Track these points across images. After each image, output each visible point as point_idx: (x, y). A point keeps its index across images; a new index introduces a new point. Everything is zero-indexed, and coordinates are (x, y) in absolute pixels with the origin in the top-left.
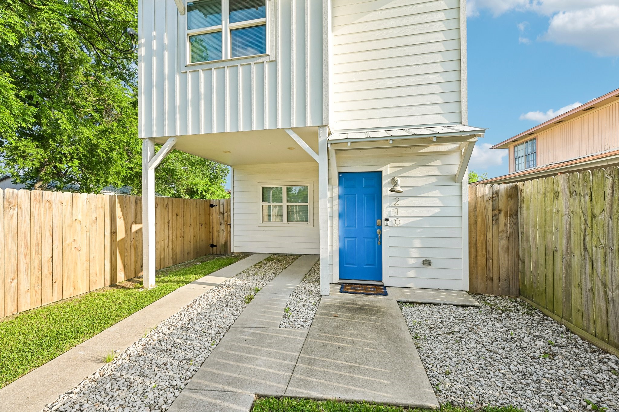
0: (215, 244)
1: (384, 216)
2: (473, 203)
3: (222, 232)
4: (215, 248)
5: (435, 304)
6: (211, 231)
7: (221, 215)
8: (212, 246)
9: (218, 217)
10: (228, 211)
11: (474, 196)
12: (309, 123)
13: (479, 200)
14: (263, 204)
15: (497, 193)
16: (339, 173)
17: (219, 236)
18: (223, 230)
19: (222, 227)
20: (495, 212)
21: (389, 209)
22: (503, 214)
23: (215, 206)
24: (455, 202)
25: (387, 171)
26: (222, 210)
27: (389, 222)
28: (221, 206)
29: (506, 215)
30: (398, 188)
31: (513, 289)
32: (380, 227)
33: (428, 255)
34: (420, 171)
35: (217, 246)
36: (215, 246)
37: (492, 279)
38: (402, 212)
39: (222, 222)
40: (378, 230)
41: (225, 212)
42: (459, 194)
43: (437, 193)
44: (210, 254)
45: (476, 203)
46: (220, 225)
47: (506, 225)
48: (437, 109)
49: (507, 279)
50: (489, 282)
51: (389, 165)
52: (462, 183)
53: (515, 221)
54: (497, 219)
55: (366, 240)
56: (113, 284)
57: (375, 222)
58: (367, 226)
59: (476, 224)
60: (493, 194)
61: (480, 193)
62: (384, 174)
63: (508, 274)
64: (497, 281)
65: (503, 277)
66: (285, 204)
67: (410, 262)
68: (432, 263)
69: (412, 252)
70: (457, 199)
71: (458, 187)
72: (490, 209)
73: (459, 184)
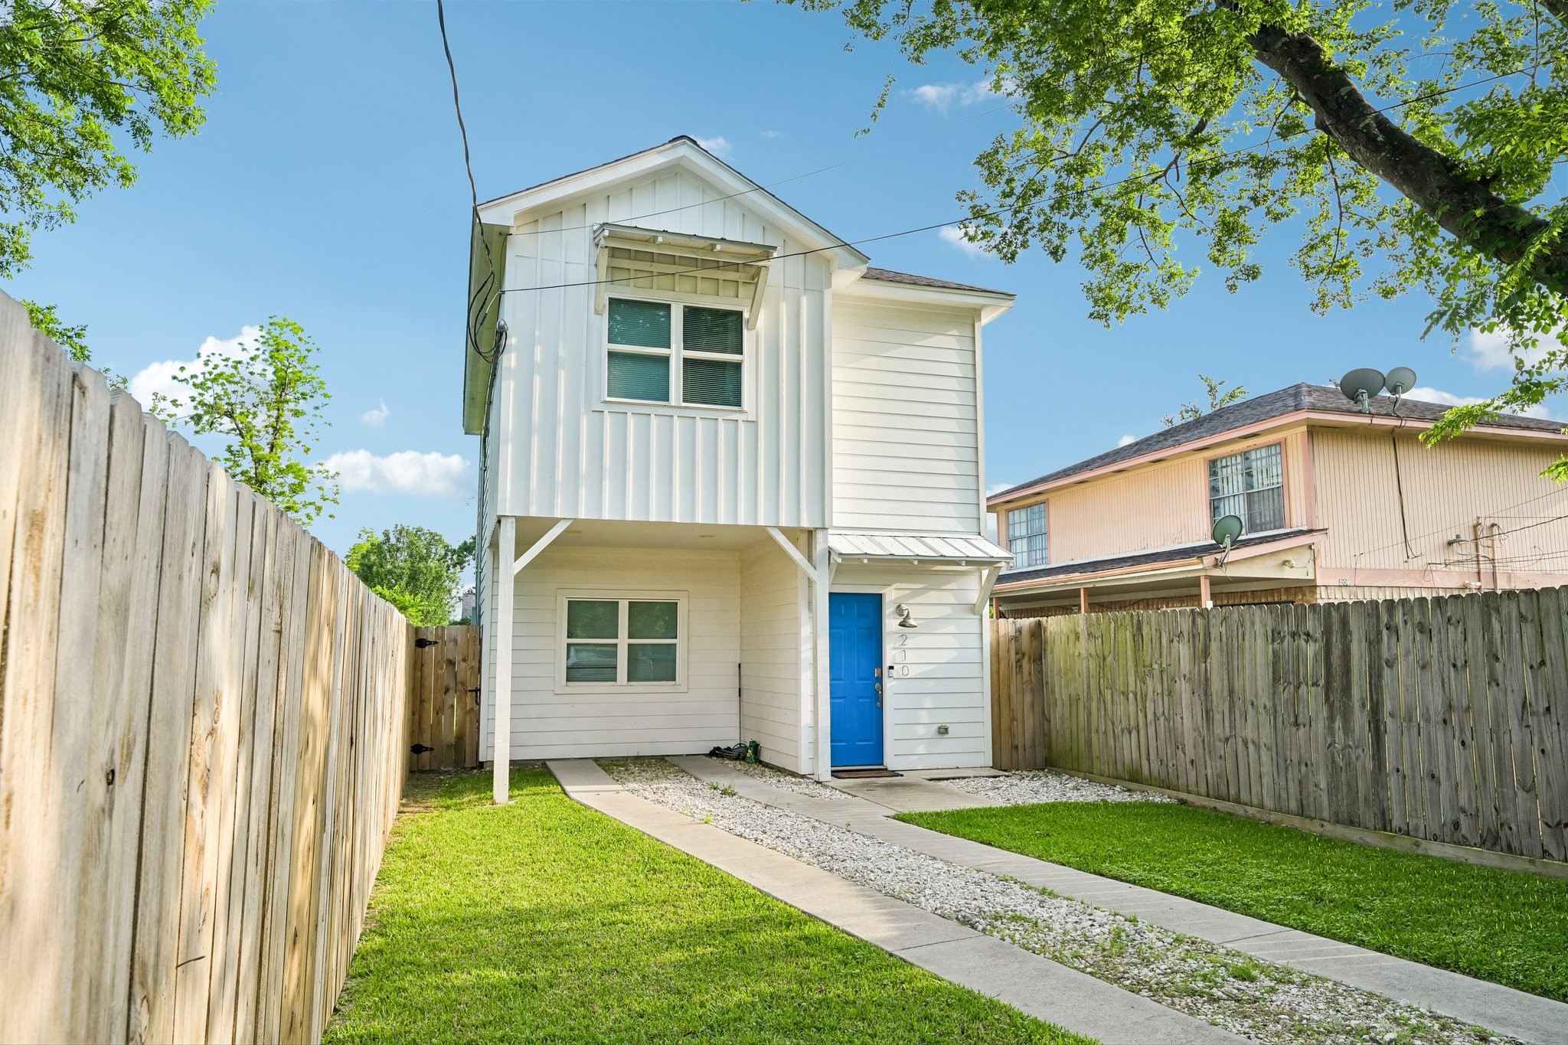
0: (427, 744)
1: (887, 663)
2: (995, 644)
3: (448, 712)
4: (426, 754)
5: (964, 778)
6: (416, 709)
7: (450, 669)
8: (417, 749)
9: (441, 672)
11: (995, 634)
12: (805, 524)
13: (1001, 639)
14: (572, 641)
15: (1019, 631)
17: (439, 723)
18: (453, 707)
19: (450, 698)
20: (1019, 656)
21: (894, 652)
22: (1026, 659)
23: (430, 643)
24: (975, 641)
25: (891, 595)
26: (450, 655)
27: (894, 671)
28: (450, 645)
29: (1029, 661)
30: (912, 622)
31: (1040, 760)
32: (880, 679)
33: (943, 718)
34: (932, 596)
35: (432, 749)
36: (426, 749)
37: (1017, 747)
38: (911, 657)
39: (452, 685)
40: (877, 685)
41: (459, 659)
42: (978, 631)
43: (952, 629)
44: (412, 772)
45: (998, 644)
46: (446, 693)
47: (1030, 673)
48: (950, 510)
49: (1033, 746)
50: (1014, 752)
51: (893, 586)
52: (982, 616)
53: (1039, 668)
54: (1021, 666)
55: (860, 700)
57: (872, 673)
58: (861, 679)
59: (998, 672)
60: (1016, 632)
61: (1002, 632)
62: (886, 600)
63: (1034, 740)
64: (1023, 749)
65: (1028, 743)
66: (623, 641)
67: (921, 731)
68: (950, 730)
69: (924, 716)
70: (976, 638)
71: (977, 622)
72: (1013, 653)
73: (978, 617)
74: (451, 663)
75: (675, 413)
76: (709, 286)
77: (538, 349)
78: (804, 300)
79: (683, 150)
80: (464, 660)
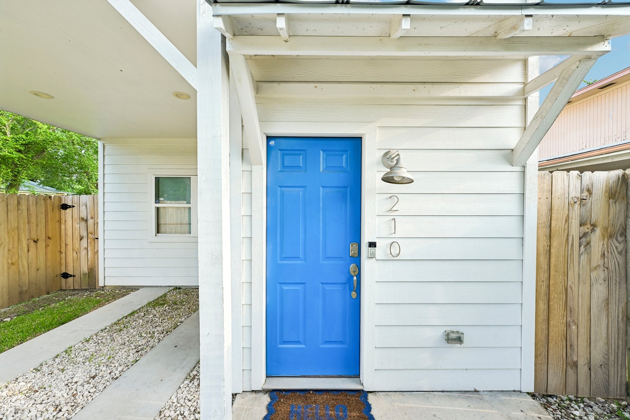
0: (71, 273)
1: (366, 239)
2: (545, 209)
3: (84, 252)
4: (70, 279)
6: (63, 250)
7: (83, 224)
8: (66, 276)
9: (77, 226)
11: (547, 194)
13: (556, 203)
14: (158, 205)
15: (589, 190)
16: (269, 138)
17: (79, 259)
18: (86, 249)
19: (84, 243)
20: (585, 229)
21: (377, 221)
22: (598, 231)
23: (70, 207)
24: (511, 206)
25: (374, 136)
26: (83, 215)
27: (378, 250)
28: (83, 208)
29: (604, 236)
30: (403, 172)
32: (357, 260)
33: (456, 319)
35: (74, 276)
36: (71, 276)
37: (575, 365)
38: (405, 228)
39: (85, 234)
40: (353, 267)
41: (89, 217)
42: (518, 191)
44: (61, 290)
45: (550, 210)
46: (81, 239)
47: (604, 255)
49: (605, 365)
50: (571, 372)
51: (377, 124)
52: (524, 167)
53: (621, 247)
54: (588, 243)
55: (327, 287)
57: (346, 250)
58: (328, 258)
59: (548, 252)
60: (582, 192)
61: (558, 189)
62: (367, 143)
63: (607, 355)
64: (586, 368)
67: (418, 336)
68: (465, 339)
69: (423, 315)
70: (515, 201)
71: (516, 176)
72: (575, 223)
73: (520, 169)
74: (84, 220)
80: (92, 218)
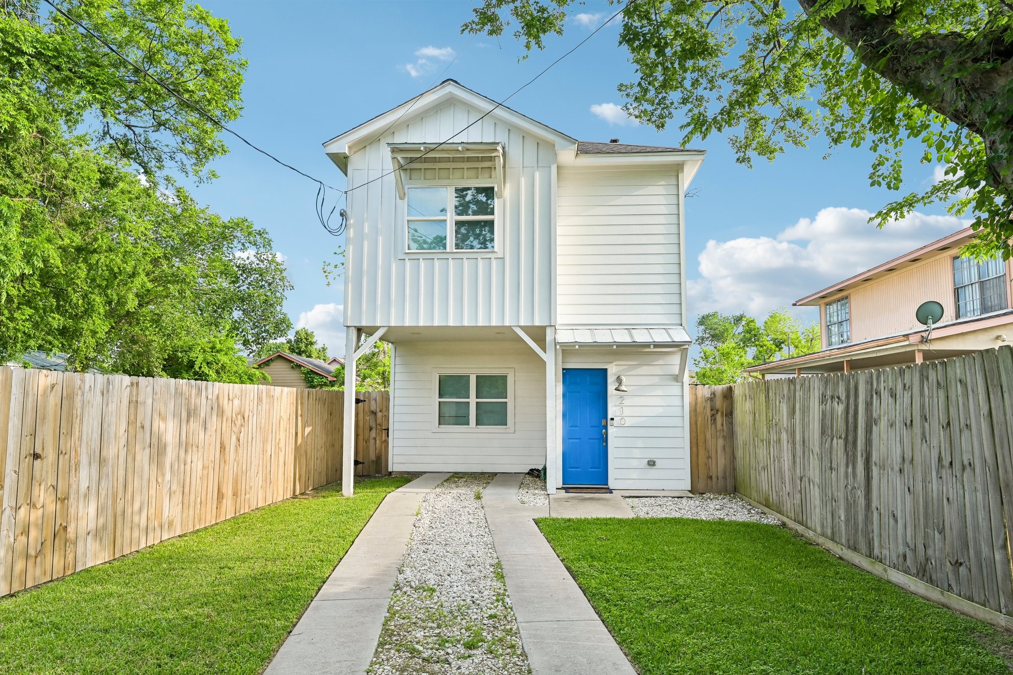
0: (361, 461)
1: (609, 417)
2: (694, 403)
3: (372, 441)
4: (360, 466)
7: (373, 416)
9: (368, 418)
10: (384, 409)
11: (694, 397)
12: (538, 323)
13: (699, 400)
14: (440, 400)
15: (714, 393)
16: (564, 369)
17: (368, 448)
18: (375, 439)
19: (373, 434)
20: (713, 412)
21: (614, 408)
22: (719, 414)
23: (362, 401)
24: (677, 401)
25: (613, 370)
26: (373, 408)
27: (615, 422)
28: (373, 402)
29: (722, 415)
30: (623, 388)
31: (729, 487)
32: (606, 427)
33: (652, 455)
34: (644, 370)
35: (363, 463)
36: (361, 463)
37: (711, 478)
38: (627, 411)
39: (374, 426)
40: (604, 431)
41: (378, 410)
42: (680, 394)
43: (659, 393)
46: (370, 430)
47: (722, 425)
48: (659, 309)
49: (725, 477)
50: (709, 481)
51: (615, 363)
52: (683, 383)
53: (730, 421)
54: (715, 419)
55: (591, 441)
56: (295, 497)
57: (601, 423)
58: (592, 427)
59: (696, 423)
60: (711, 395)
61: (699, 395)
62: (609, 373)
63: (725, 473)
64: (716, 479)
65: (720, 475)
66: (473, 400)
67: (635, 463)
68: (657, 463)
69: (637, 453)
70: (679, 399)
71: (680, 387)
72: (709, 409)
73: (680, 384)
74: (374, 413)
75: (450, 256)
76: (472, 173)
77: (366, 224)
78: (537, 175)
79: (450, 88)
80: (381, 411)
